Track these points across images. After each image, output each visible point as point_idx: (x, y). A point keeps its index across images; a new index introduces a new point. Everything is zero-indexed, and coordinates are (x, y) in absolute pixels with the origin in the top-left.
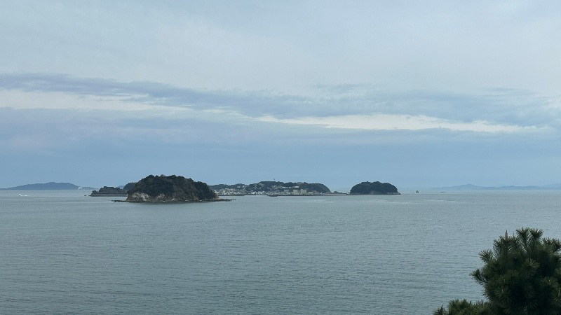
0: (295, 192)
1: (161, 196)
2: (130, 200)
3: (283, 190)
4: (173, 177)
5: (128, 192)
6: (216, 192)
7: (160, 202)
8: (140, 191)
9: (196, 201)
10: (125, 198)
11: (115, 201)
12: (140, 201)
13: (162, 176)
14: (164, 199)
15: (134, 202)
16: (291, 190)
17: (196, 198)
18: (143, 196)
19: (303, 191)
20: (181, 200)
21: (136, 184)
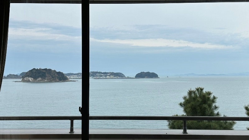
0: (108, 77)
1: (40, 79)
2: (23, 81)
3: (102, 76)
4: (46, 69)
5: (22, 77)
6: (68, 77)
7: (39, 82)
8: (29, 76)
9: (58, 82)
10: (21, 80)
11: (16, 82)
12: (29, 81)
13: (40, 69)
14: (41, 81)
15: (26, 82)
16: (106, 76)
17: (57, 80)
18: (30, 79)
19: (112, 77)
20: (50, 81)
21: (27, 73)
